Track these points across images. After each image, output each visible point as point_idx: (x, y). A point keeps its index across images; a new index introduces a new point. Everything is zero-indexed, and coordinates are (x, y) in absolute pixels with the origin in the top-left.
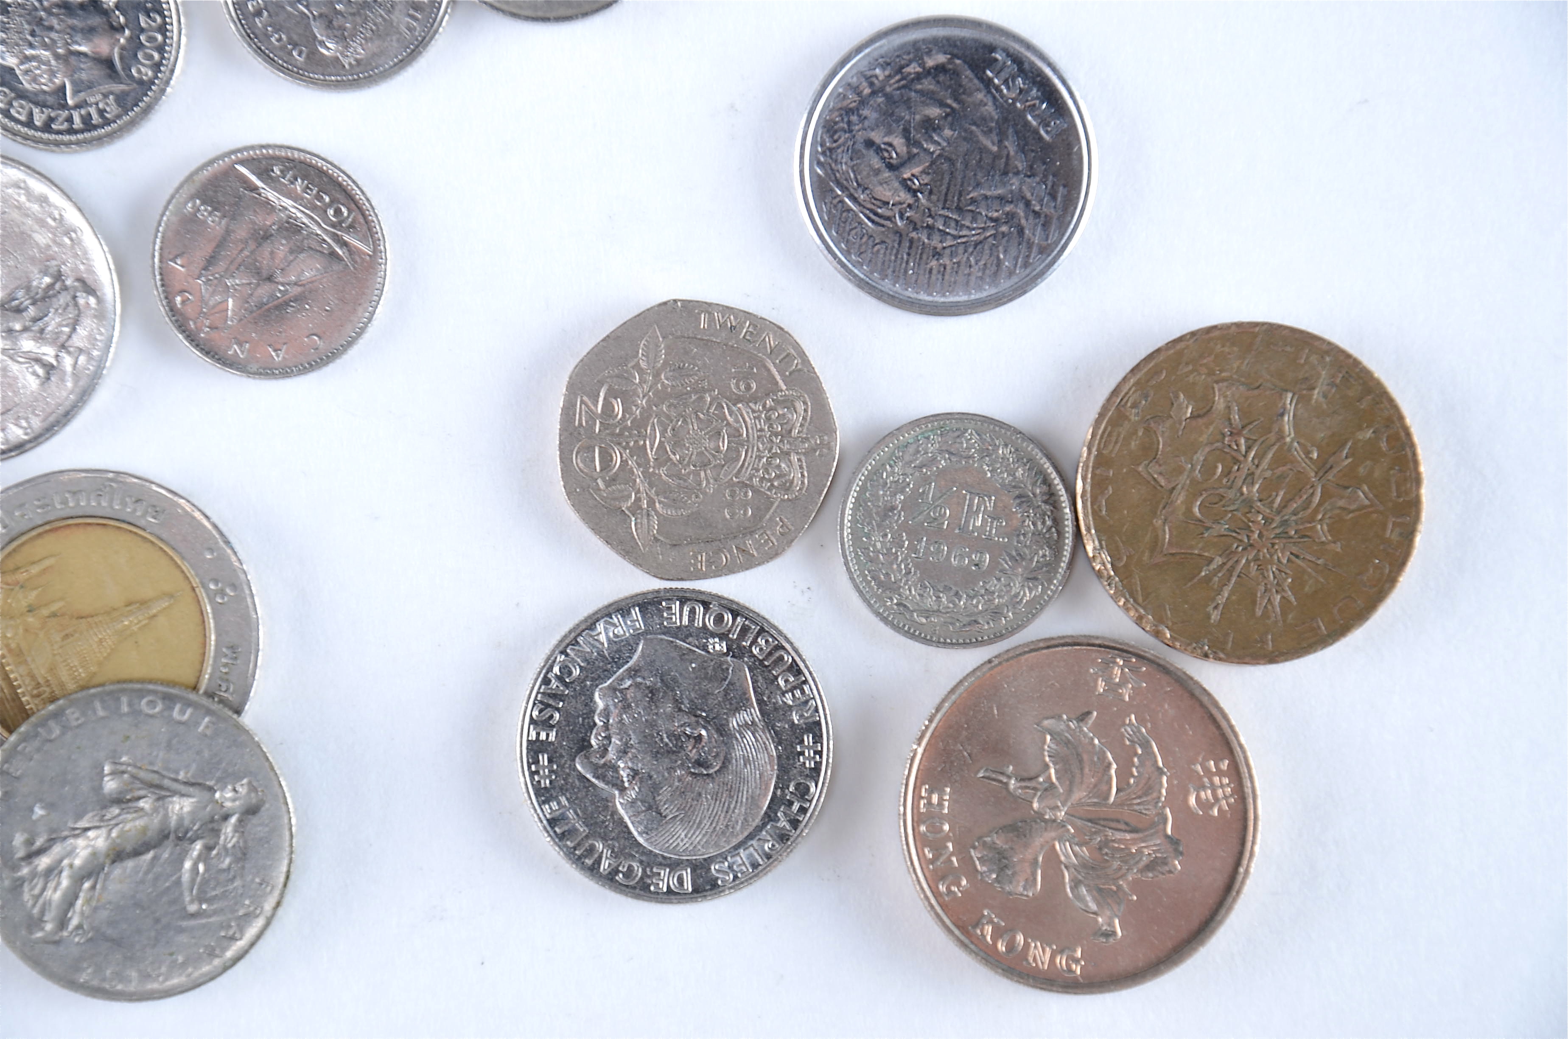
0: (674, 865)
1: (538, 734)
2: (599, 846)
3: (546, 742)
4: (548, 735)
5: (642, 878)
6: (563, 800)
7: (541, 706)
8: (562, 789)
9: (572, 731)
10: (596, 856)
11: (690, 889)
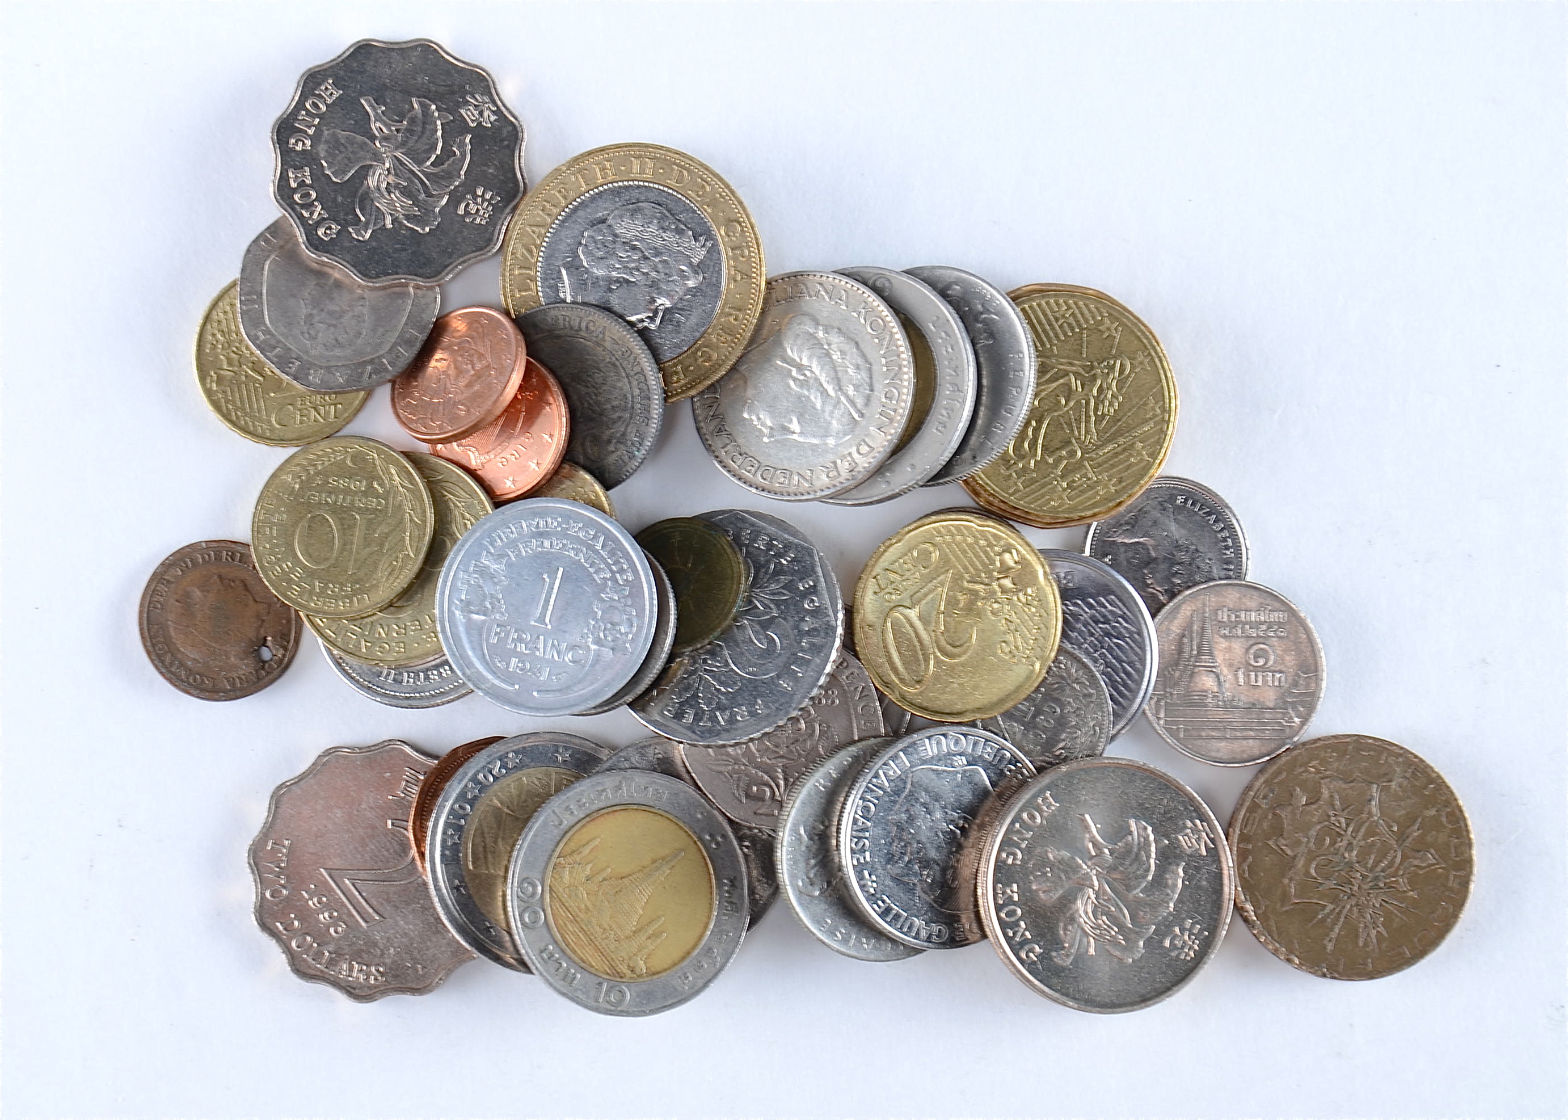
1: (858, 859)
2: (917, 922)
3: (866, 863)
4: (864, 858)
6: (885, 898)
7: (856, 839)
8: (882, 892)
9: (878, 851)
10: (916, 929)
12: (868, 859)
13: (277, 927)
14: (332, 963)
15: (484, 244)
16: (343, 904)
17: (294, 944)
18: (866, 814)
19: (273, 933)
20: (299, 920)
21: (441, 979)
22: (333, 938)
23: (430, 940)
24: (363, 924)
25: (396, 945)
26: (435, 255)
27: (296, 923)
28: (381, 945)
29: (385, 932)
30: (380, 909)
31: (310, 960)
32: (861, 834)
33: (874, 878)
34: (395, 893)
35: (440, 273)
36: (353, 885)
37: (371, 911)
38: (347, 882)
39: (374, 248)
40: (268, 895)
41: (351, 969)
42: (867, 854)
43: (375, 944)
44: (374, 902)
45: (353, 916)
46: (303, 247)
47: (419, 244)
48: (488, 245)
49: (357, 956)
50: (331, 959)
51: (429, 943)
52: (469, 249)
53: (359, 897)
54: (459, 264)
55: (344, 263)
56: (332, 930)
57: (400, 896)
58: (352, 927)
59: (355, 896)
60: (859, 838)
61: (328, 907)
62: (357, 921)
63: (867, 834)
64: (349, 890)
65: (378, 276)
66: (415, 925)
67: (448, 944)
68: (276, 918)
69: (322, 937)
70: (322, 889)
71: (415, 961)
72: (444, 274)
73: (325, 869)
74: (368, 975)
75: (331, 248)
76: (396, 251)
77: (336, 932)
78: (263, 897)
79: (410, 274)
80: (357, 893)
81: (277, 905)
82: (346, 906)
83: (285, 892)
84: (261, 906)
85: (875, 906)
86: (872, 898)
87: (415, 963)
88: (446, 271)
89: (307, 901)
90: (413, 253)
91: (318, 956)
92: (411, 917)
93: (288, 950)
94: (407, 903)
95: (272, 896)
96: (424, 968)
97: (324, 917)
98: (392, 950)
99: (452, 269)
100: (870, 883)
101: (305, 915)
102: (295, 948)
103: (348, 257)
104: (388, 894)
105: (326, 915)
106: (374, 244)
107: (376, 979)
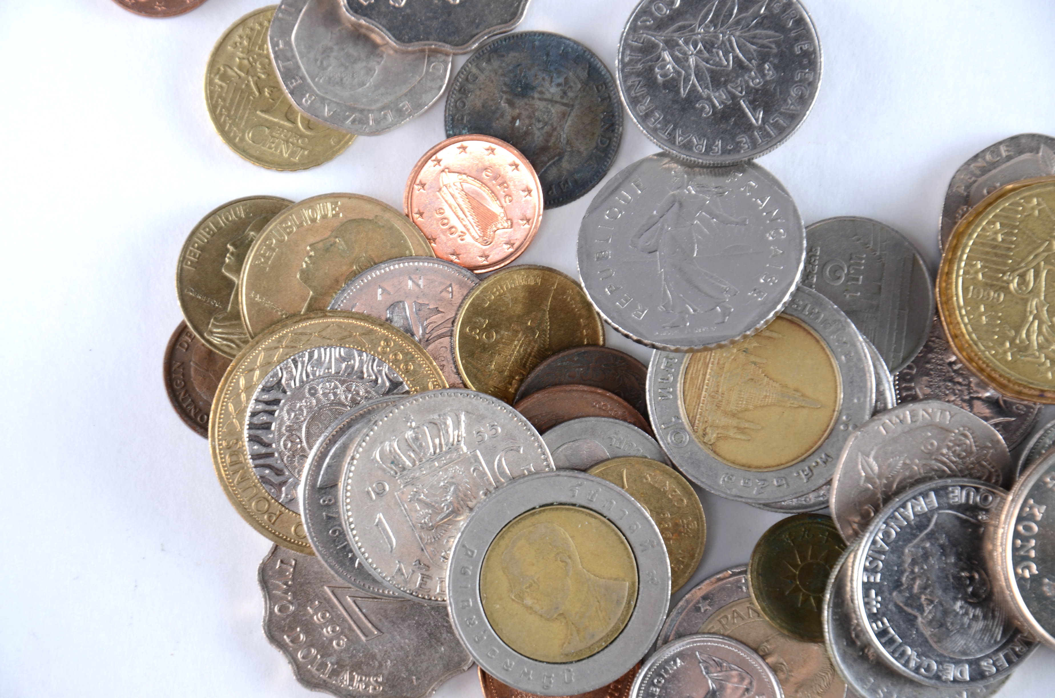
0: (957, 663)
1: (868, 578)
2: (909, 651)
3: (875, 583)
4: (875, 578)
5: (937, 672)
6: (885, 620)
7: (871, 559)
8: (884, 615)
9: (890, 575)
10: (906, 658)
11: (968, 679)
12: (878, 580)
13: (284, 640)
14: (335, 673)
15: (509, 18)
16: (344, 620)
17: (299, 655)
18: (886, 539)
19: (281, 645)
20: (304, 633)
21: (433, 690)
22: (335, 651)
23: (424, 654)
24: (363, 638)
25: (393, 658)
26: (464, 25)
27: (302, 636)
28: (378, 657)
29: (383, 646)
30: (380, 625)
31: (314, 670)
32: (876, 555)
33: (879, 599)
34: (392, 610)
35: (467, 41)
36: (355, 602)
37: (370, 625)
38: (349, 599)
39: (408, 15)
40: (276, 609)
41: (352, 679)
42: (879, 576)
43: (373, 657)
44: (373, 618)
45: (354, 631)
46: (344, 9)
47: (449, 14)
48: (513, 19)
49: (357, 667)
50: (333, 670)
51: (423, 656)
52: (495, 21)
53: (359, 613)
54: (485, 34)
55: (381, 27)
56: (334, 643)
57: (396, 613)
58: (354, 640)
59: (356, 613)
60: (875, 559)
61: (332, 622)
62: (358, 635)
63: (883, 557)
64: (351, 606)
65: (410, 41)
66: (409, 640)
67: (440, 657)
68: (283, 631)
69: (325, 649)
70: (326, 605)
71: (411, 673)
72: (471, 42)
73: (329, 587)
74: (367, 686)
75: (369, 12)
76: (428, 19)
77: (338, 644)
78: (272, 613)
79: (440, 41)
80: (357, 610)
81: (284, 620)
82: (347, 621)
83: (292, 608)
84: (270, 620)
85: (874, 625)
86: (873, 617)
87: (409, 674)
88: (473, 40)
89: (312, 617)
90: (444, 22)
91: (323, 666)
92: (407, 632)
93: (293, 660)
94: (404, 620)
95: (280, 610)
96: (418, 679)
97: (327, 631)
98: (389, 662)
99: (479, 39)
100: (874, 603)
101: (309, 628)
102: (301, 660)
103: (384, 22)
104: (385, 611)
105: (329, 629)
106: (408, 11)
107: (374, 689)
